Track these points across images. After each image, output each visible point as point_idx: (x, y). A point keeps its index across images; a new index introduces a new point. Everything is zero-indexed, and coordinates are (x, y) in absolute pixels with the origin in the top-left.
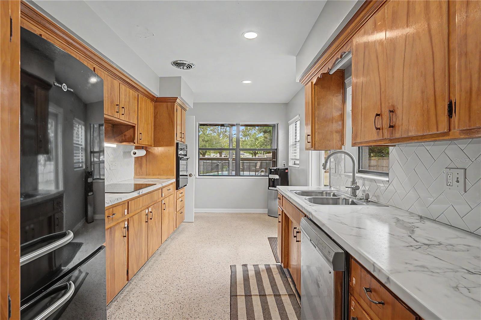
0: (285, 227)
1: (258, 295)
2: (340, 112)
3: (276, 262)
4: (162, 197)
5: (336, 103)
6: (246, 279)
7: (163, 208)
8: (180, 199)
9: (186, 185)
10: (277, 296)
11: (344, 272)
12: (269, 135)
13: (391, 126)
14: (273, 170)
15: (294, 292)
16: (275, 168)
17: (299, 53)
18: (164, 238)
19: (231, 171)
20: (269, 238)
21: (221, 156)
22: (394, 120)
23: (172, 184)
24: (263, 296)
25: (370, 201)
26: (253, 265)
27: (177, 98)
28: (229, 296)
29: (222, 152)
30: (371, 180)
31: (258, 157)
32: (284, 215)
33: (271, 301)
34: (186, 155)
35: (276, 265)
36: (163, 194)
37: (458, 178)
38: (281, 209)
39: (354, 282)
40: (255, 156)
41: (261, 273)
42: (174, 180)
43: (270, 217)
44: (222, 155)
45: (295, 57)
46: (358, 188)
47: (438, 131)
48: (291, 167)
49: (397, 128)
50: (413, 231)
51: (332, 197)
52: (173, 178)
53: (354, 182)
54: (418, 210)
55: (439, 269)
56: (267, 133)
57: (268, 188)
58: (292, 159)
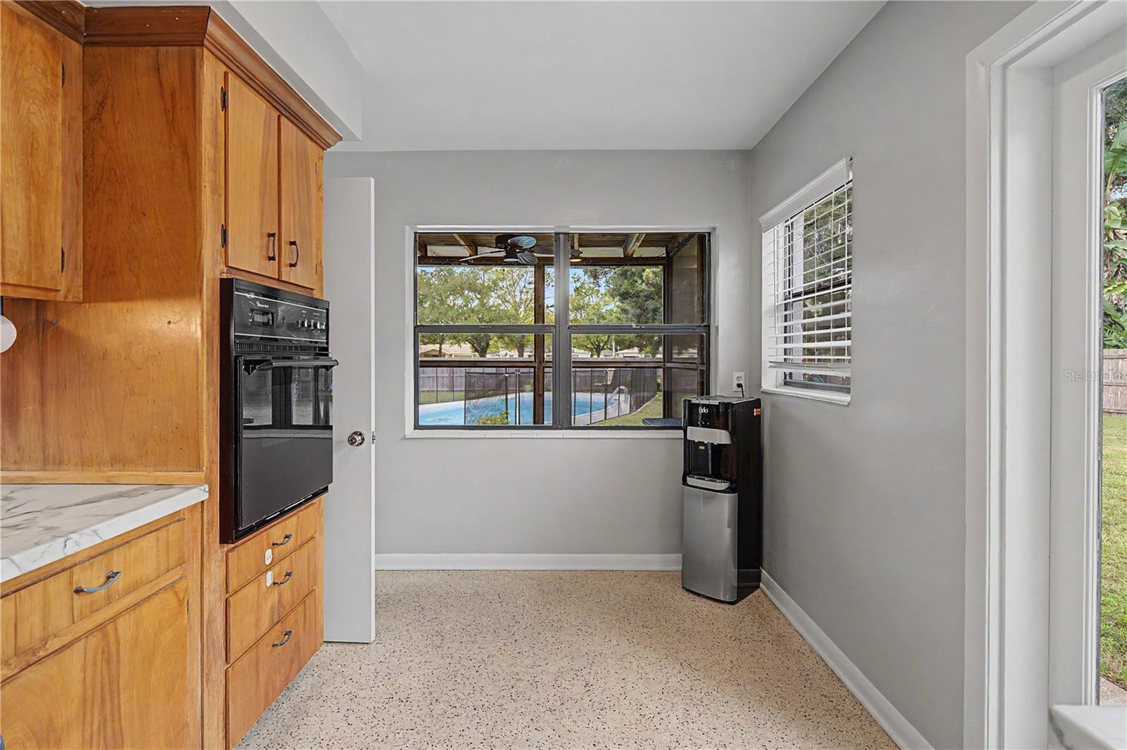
14: (699, 410)
16: (709, 401)
42: (209, 491)
43: (691, 596)
57: (684, 479)
58: (777, 364)
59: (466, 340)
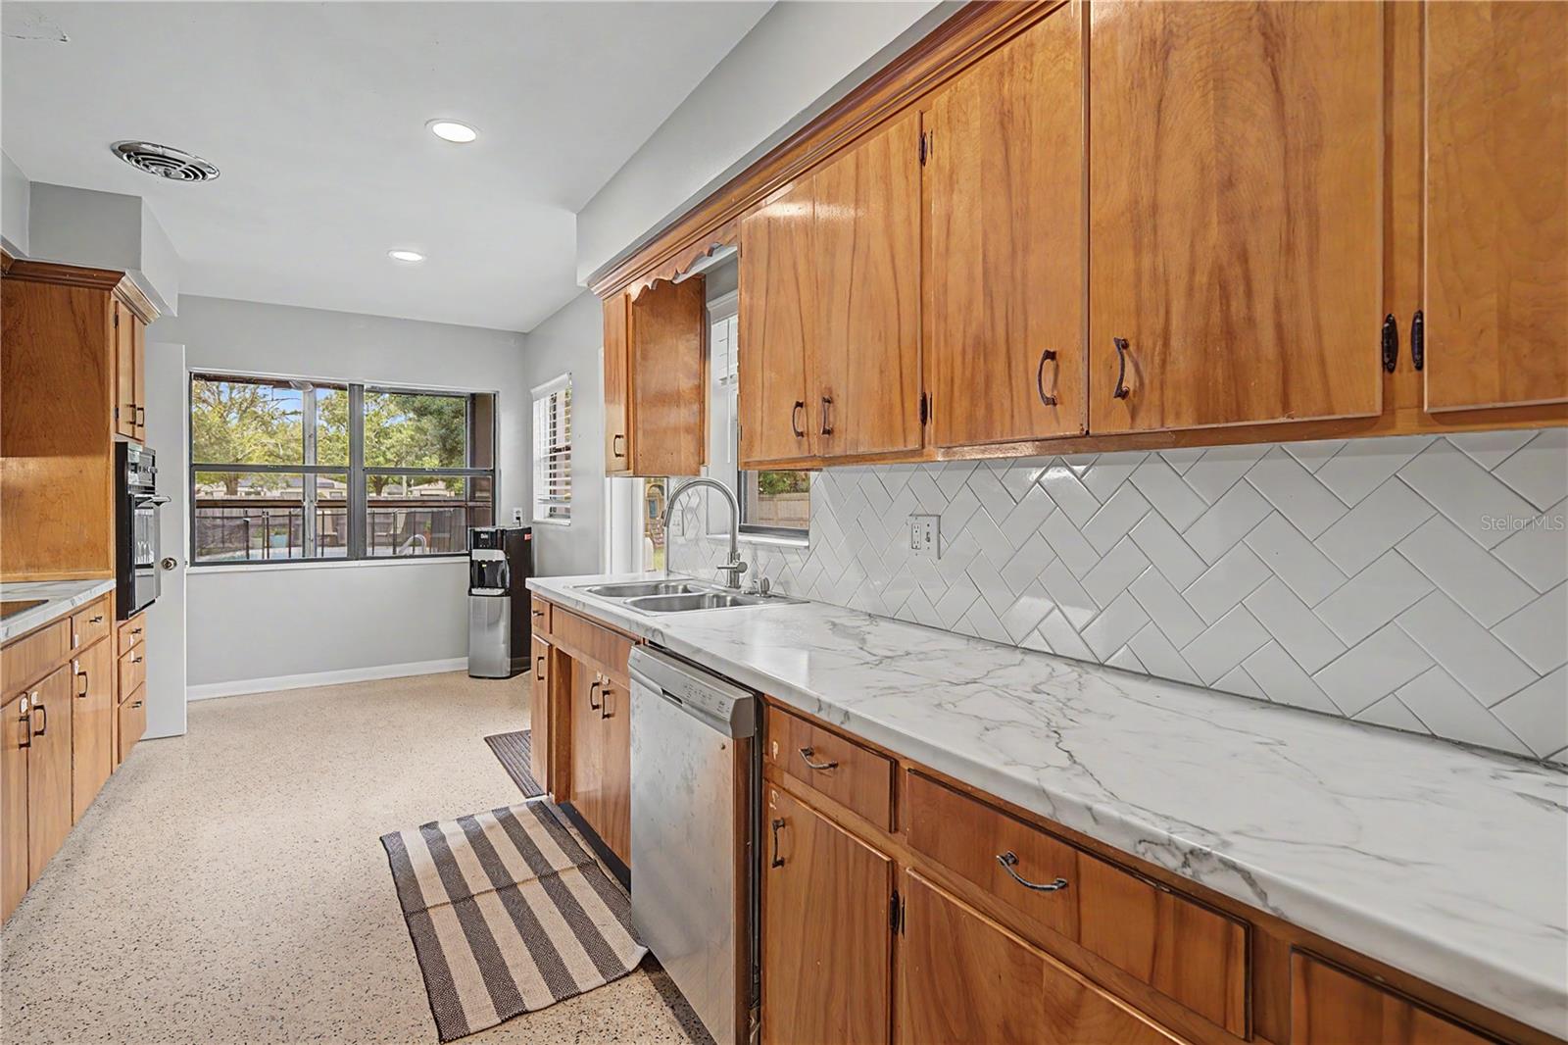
0: (559, 689)
1: (491, 891)
2: (696, 382)
3: (523, 797)
4: (72, 648)
5: (686, 359)
6: (445, 862)
7: (76, 693)
8: (132, 652)
9: (153, 601)
10: (549, 878)
11: (753, 738)
12: (434, 421)
13: (827, 432)
14: (483, 536)
15: (592, 856)
16: (491, 529)
17: (589, 208)
18: (81, 803)
19: (312, 545)
20: (489, 737)
21: (232, 491)
22: (831, 419)
23: (102, 597)
24: (506, 888)
25: (770, 597)
26: (458, 820)
27: (124, 274)
28: (402, 917)
29: (236, 479)
30: (770, 547)
31: (389, 494)
32: (555, 655)
33: (535, 895)
34: (150, 490)
35: (527, 803)
36: (76, 637)
37: (928, 533)
38: (544, 642)
39: (776, 751)
40: (379, 492)
41: (488, 834)
42: (112, 584)
43: (475, 680)
44: (239, 489)
45: (575, 216)
46: (742, 568)
47: (905, 446)
48: (539, 526)
49: (836, 434)
50: (864, 641)
51: (679, 595)
52: (107, 578)
53: (734, 555)
54: (862, 603)
55: (913, 687)
56: (430, 417)
57: (470, 591)
58: (545, 501)
59: (222, 479)
